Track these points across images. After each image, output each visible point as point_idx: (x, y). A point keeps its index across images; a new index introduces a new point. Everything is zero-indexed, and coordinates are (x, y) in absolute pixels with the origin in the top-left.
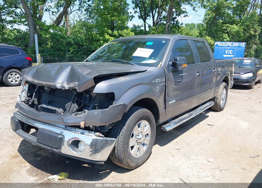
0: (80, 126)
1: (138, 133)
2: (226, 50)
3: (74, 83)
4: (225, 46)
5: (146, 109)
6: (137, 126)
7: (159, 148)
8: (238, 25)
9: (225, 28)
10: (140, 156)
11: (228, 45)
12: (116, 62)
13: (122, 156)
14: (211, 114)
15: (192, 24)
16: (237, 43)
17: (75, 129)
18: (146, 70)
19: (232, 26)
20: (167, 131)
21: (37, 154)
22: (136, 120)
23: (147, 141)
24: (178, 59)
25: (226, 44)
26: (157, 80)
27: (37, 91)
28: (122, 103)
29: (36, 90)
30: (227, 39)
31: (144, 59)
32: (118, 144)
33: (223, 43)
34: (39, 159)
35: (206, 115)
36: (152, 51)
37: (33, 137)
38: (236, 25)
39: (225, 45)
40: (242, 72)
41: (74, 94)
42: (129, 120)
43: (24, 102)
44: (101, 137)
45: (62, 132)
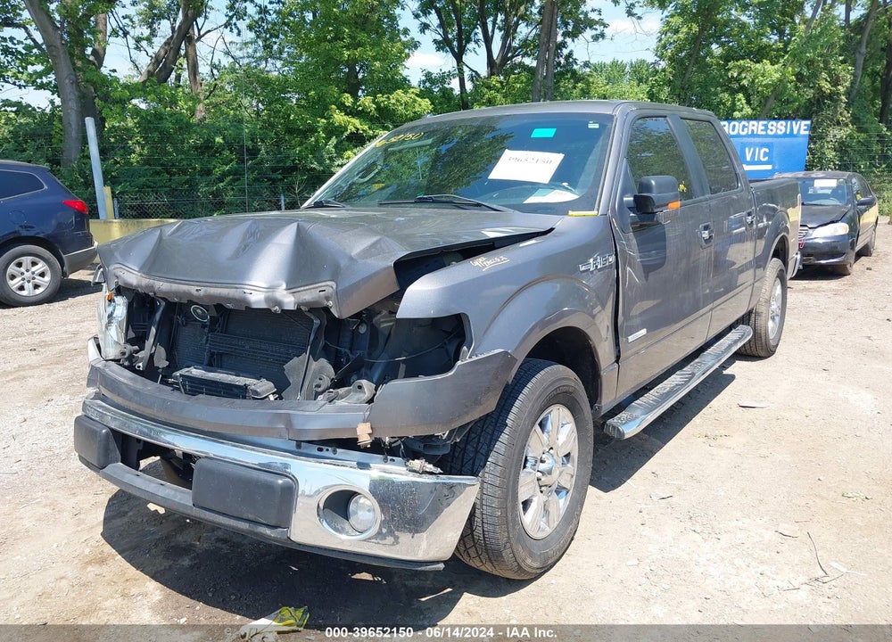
0: (357, 439)
1: (541, 452)
2: (747, 150)
3: (317, 285)
4: (742, 133)
5: (561, 367)
6: (537, 428)
7: (599, 498)
8: (777, 63)
9: (735, 75)
10: (548, 531)
11: (753, 131)
12: (433, 205)
13: (499, 536)
14: (738, 368)
15: (615, 64)
16: (783, 122)
17: (335, 452)
18: (552, 229)
19: (758, 66)
20: (627, 436)
21: (173, 544)
22: (537, 407)
23: (568, 477)
24: (653, 182)
25: (746, 129)
26: (591, 261)
27: (160, 318)
28: (496, 351)
29: (158, 316)
30: (744, 112)
31: (533, 187)
32: (485, 497)
33: (734, 126)
34: (186, 562)
35: (725, 372)
36: (556, 159)
37: (176, 490)
38: (772, 64)
39: (743, 131)
40: (811, 222)
41: (315, 327)
42: (514, 410)
43: (117, 361)
44: (431, 473)
45: (286, 466)
